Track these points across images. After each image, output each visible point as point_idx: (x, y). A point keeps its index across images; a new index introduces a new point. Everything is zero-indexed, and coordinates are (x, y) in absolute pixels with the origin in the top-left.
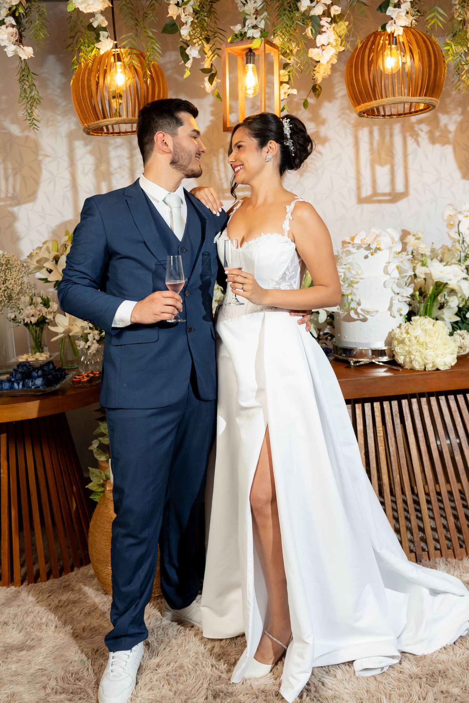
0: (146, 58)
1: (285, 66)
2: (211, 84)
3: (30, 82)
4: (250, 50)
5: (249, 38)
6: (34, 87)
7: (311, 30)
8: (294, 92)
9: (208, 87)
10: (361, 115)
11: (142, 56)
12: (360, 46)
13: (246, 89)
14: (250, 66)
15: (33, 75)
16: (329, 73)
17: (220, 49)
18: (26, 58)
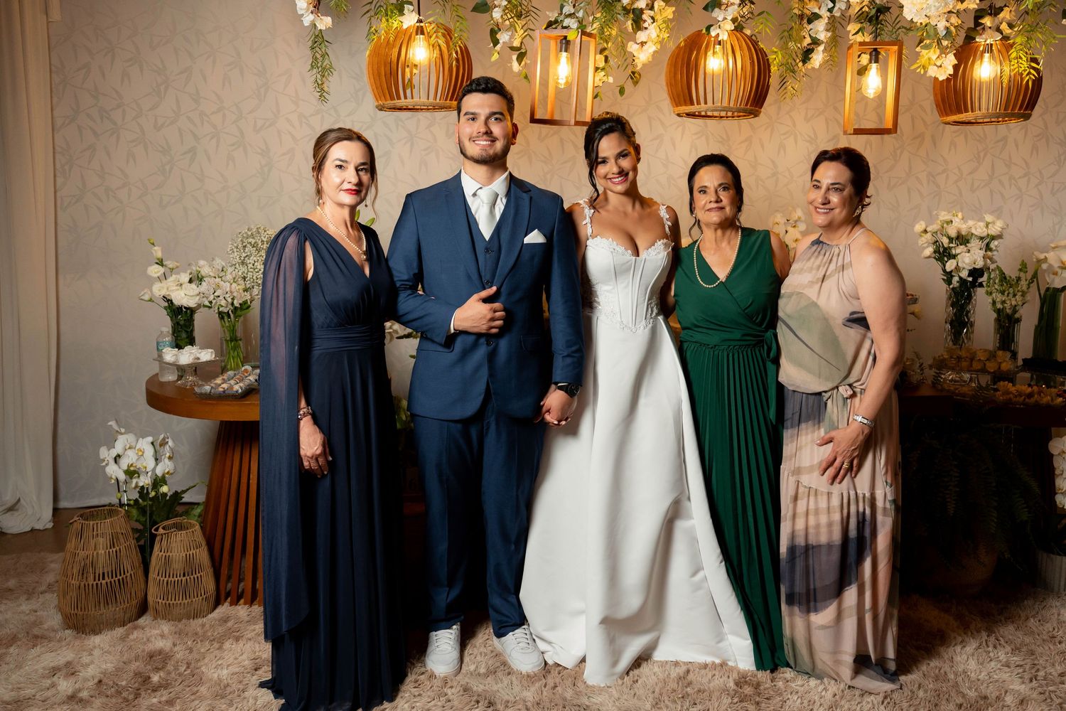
0: (453, 38)
1: (602, 51)
2: (520, 65)
3: (323, 50)
4: (565, 37)
5: (566, 28)
6: (326, 56)
7: (632, 24)
8: (611, 80)
9: (516, 67)
10: (679, 115)
11: (449, 34)
12: (682, 44)
13: (558, 79)
14: (564, 54)
15: (326, 43)
16: (650, 60)
17: (534, 30)
18: (324, 28)
